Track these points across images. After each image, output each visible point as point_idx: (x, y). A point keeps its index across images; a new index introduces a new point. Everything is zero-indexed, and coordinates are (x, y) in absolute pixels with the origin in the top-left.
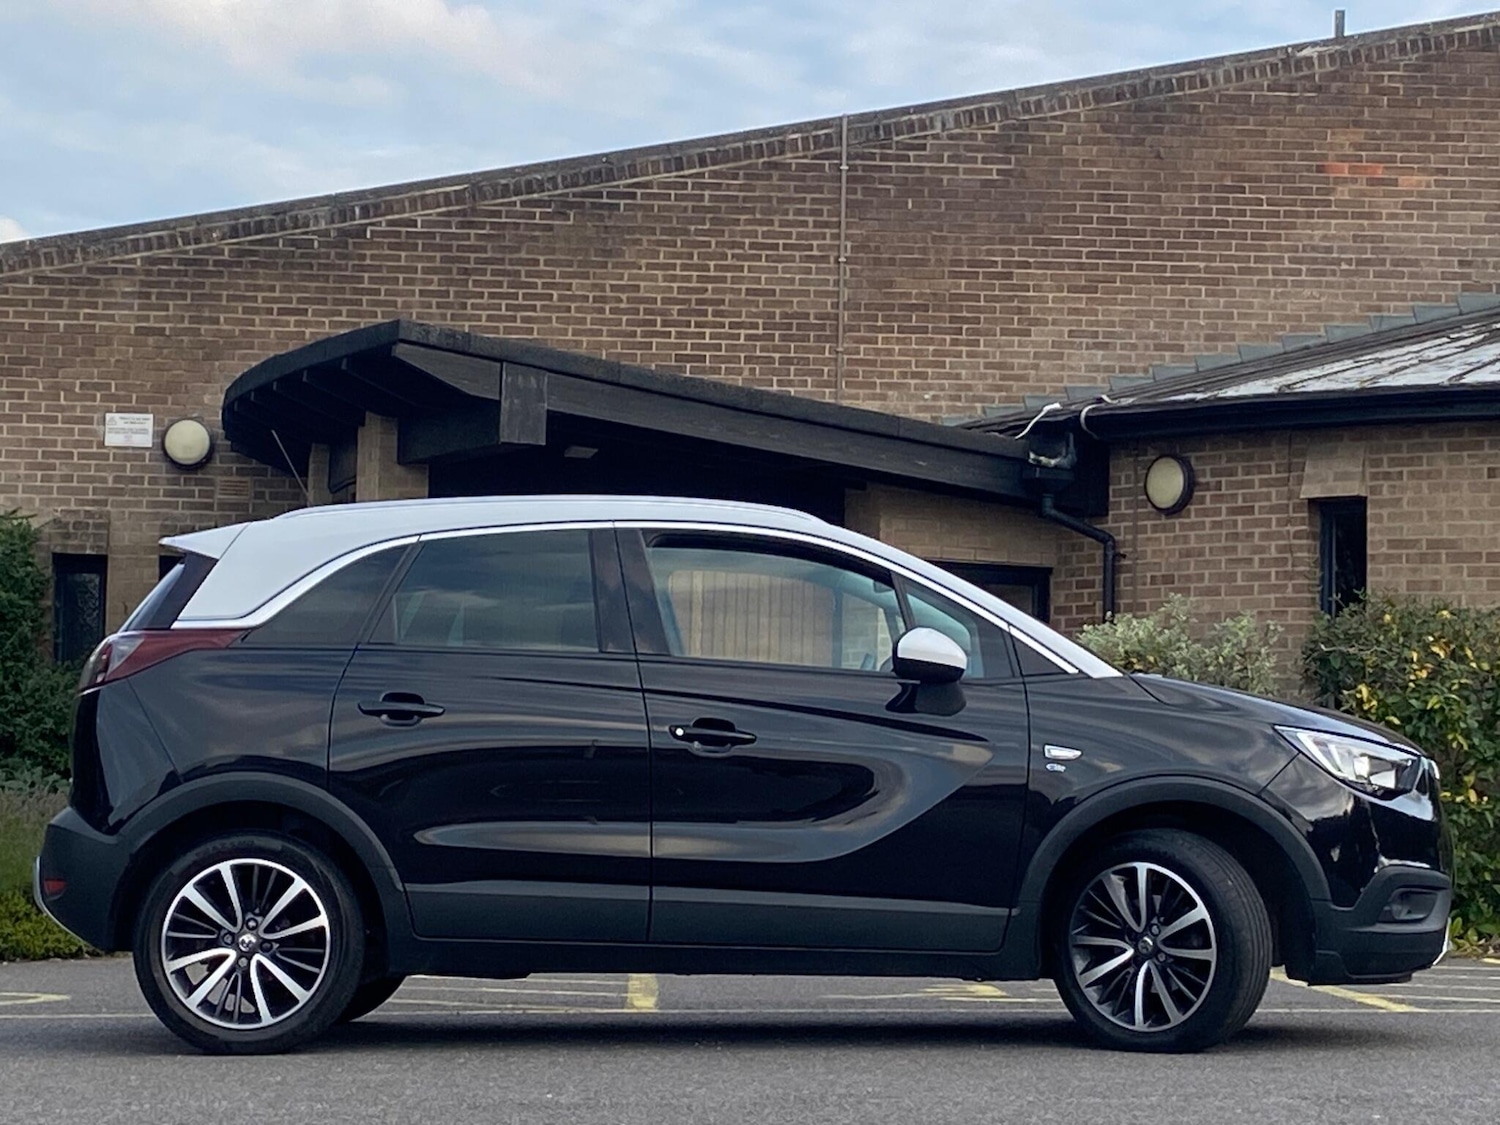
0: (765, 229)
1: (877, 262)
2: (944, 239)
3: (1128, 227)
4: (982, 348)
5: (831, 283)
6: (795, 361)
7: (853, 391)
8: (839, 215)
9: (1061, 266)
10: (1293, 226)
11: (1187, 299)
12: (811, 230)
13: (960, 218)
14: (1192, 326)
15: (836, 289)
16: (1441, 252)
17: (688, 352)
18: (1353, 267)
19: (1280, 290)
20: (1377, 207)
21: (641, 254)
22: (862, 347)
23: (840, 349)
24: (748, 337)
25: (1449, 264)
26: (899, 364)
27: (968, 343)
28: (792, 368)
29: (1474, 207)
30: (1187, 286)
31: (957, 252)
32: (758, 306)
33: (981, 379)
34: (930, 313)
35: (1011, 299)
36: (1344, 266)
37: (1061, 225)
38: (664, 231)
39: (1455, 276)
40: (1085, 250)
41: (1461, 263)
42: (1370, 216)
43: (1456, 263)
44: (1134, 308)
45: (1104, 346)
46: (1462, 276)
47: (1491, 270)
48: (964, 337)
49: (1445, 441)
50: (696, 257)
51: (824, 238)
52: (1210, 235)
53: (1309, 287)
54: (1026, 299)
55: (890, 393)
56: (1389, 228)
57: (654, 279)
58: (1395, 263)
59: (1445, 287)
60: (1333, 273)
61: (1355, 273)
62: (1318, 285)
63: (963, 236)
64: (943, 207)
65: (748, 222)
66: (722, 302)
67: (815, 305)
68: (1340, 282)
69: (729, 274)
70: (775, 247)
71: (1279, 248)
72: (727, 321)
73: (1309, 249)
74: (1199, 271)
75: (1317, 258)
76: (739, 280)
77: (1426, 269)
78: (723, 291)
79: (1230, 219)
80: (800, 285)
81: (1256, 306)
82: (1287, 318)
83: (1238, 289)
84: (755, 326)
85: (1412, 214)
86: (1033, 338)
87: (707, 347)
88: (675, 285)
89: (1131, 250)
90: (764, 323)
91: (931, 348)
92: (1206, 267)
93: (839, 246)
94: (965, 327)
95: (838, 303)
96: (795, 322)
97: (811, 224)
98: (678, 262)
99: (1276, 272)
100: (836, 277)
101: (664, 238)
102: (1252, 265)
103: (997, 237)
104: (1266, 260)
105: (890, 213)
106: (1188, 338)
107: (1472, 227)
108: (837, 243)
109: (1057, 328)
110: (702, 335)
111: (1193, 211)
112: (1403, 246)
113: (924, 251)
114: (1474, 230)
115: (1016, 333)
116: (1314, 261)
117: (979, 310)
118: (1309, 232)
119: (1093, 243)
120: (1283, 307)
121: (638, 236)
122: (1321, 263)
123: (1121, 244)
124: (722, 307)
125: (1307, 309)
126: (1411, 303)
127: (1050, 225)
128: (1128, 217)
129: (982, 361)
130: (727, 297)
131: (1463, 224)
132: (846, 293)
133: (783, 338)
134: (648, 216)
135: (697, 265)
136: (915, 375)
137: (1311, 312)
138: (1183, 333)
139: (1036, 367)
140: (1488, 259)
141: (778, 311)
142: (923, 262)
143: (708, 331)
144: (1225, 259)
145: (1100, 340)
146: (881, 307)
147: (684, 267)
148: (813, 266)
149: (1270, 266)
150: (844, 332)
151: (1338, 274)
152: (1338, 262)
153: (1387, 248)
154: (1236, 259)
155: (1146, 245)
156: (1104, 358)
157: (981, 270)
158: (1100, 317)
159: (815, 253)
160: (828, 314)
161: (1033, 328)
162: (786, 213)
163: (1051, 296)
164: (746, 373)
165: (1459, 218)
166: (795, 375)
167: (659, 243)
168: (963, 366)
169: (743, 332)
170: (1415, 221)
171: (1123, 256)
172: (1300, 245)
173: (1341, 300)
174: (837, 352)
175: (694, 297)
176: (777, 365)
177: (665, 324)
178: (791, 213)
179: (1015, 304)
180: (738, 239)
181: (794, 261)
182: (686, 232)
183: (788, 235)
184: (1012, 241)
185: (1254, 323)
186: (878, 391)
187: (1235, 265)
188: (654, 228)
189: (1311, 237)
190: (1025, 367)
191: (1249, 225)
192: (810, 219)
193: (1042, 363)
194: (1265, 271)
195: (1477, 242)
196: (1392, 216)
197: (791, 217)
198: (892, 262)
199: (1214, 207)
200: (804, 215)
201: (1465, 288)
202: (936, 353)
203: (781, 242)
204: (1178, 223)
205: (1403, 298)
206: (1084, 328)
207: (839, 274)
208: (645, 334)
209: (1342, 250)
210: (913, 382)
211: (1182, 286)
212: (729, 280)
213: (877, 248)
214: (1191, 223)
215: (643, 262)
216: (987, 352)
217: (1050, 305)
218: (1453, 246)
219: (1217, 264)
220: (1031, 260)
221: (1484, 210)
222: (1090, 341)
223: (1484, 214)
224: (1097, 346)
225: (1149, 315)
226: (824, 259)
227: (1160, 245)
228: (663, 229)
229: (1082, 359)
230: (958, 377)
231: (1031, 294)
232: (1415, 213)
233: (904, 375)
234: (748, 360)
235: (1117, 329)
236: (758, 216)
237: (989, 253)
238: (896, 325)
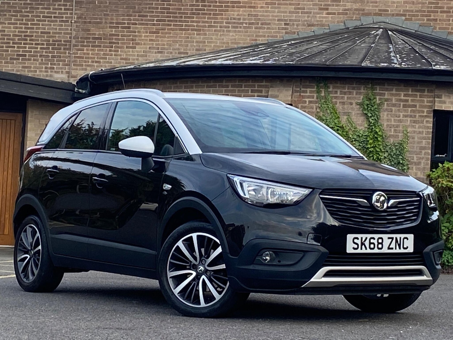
0: (48, 11)
1: (85, 22)
2: (108, 15)
3: (171, 11)
4: (119, 53)
5: (69, 30)
6: (56, 57)
7: (75, 67)
8: (72, 6)
9: (147, 24)
10: (227, 11)
11: (190, 36)
12: (63, 11)
13: (113, 7)
14: (191, 46)
15: (71, 32)
16: (278, 20)
17: (21, 53)
18: (247, 25)
19: (222, 33)
20: (257, 4)
21: (6, 19)
22: (79, 52)
23: (71, 53)
24: (41, 48)
25: (281, 24)
26: (91, 58)
27: (115, 51)
28: (55, 59)
29: (290, 4)
30: (190, 32)
31: (112, 19)
32: (44, 38)
33: (119, 64)
34: (102, 40)
35: (130, 36)
36: (244, 25)
37: (148, 10)
38: (14, 12)
39: (283, 29)
40: (156, 19)
41: (285, 24)
42: (254, 7)
43: (283, 24)
44: (172, 39)
45: (161, 52)
46: (285, 29)
47: (295, 27)
48: (113, 49)
49: (183, 85)
50: (24, 20)
51: (67, 14)
52: (199, 14)
53: (232, 32)
54: (136, 36)
55: (88, 68)
56: (260, 11)
57: (10, 28)
58: (262, 24)
59: (279, 33)
60: (241, 27)
61: (249, 28)
62: (235, 31)
63: (114, 14)
64: (108, 3)
65: (42, 8)
66: (32, 36)
67: (64, 37)
68: (243, 31)
69: (35, 27)
70: (51, 17)
71: (222, 19)
72: (34, 42)
73: (232, 19)
74: (194, 26)
75: (235, 22)
76: (39, 28)
77: (272, 26)
78: (33, 32)
79: (206, 8)
80: (59, 30)
81: (213, 39)
82: (224, 43)
83: (207, 33)
84: (43, 44)
85: (269, 7)
86: (137, 49)
87: (27, 51)
88: (17, 30)
89: (172, 19)
90: (46, 44)
91: (102, 53)
92: (197, 25)
93: (72, 17)
94: (114, 45)
95: (71, 37)
96: (57, 43)
97: (63, 9)
98: (18, 22)
99: (221, 27)
100: (71, 28)
101: (14, 14)
102: (213, 24)
103: (126, 14)
104: (218, 23)
105: (90, 6)
106: (190, 50)
107: (289, 11)
108: (72, 16)
109: (145, 46)
110: (25, 48)
111: (193, 5)
112: (265, 18)
113: (101, 19)
114: (290, 12)
115: (131, 48)
116: (234, 23)
117: (119, 40)
118: (233, 13)
119: (158, 16)
120: (223, 39)
121: (5, 13)
122: (236, 24)
123: (168, 17)
124: (32, 38)
125: (231, 40)
126: (267, 38)
127: (144, 10)
128: (171, 7)
129: (119, 57)
130: (34, 34)
131: (286, 10)
132: (74, 33)
133: (53, 49)
134: (9, 6)
135: (25, 23)
136: (96, 62)
137: (233, 41)
138: (188, 48)
139: (137, 60)
140: (295, 23)
141: (51, 39)
142: (101, 23)
143: (27, 46)
144: (203, 22)
145: (160, 50)
146: (87, 38)
147: (21, 24)
148: (63, 24)
149: (219, 25)
150: (73, 47)
151: (242, 27)
152: (242, 23)
153: (259, 19)
154: (207, 22)
155: (176, 17)
156: (161, 57)
157: (120, 26)
158: (160, 42)
159: (64, 19)
160: (68, 40)
161: (137, 46)
162: (55, 5)
163: (143, 35)
164: (40, 60)
165: (285, 8)
166: (56, 62)
167: (13, 16)
168: (113, 59)
169: (39, 46)
170: (269, 9)
171: (168, 21)
172: (230, 17)
173: (243, 37)
174: (71, 54)
175: (23, 34)
176: (50, 58)
177: (13, 43)
178: (57, 5)
179: (131, 37)
180: (39, 14)
181: (57, 22)
182: (21, 12)
183: (55, 13)
184: (131, 16)
185: (213, 45)
186: (84, 67)
187: (207, 24)
188: (11, 10)
189: (233, 15)
190: (134, 60)
191: (212, 10)
192: (63, 8)
193: (140, 58)
194: (217, 27)
195: (290, 17)
196: (262, 7)
197: (56, 7)
198: (90, 22)
199: (200, 4)
200: (61, 6)
201: (286, 33)
202: (104, 54)
203: (53, 15)
204: (187, 9)
205: (264, 36)
206: (154, 46)
207: (72, 27)
208: (7, 47)
209: (244, 19)
210: (96, 64)
211: (188, 32)
212: (35, 29)
213: (85, 17)
214: (192, 10)
215: (7, 22)
216: (121, 54)
217: (143, 38)
218: (282, 18)
219: (201, 24)
220: (137, 22)
221: (294, 5)
222: (156, 51)
223: (293, 7)
224: (159, 52)
225: (177, 42)
226: (67, 21)
227: (181, 17)
228: (13, 11)
229: (154, 57)
230: (111, 63)
231: (137, 34)
232: (270, 6)
233: (93, 62)
234: (41, 56)
235: (166, 47)
236: (45, 6)
237: (123, 20)
238: (91, 44)
